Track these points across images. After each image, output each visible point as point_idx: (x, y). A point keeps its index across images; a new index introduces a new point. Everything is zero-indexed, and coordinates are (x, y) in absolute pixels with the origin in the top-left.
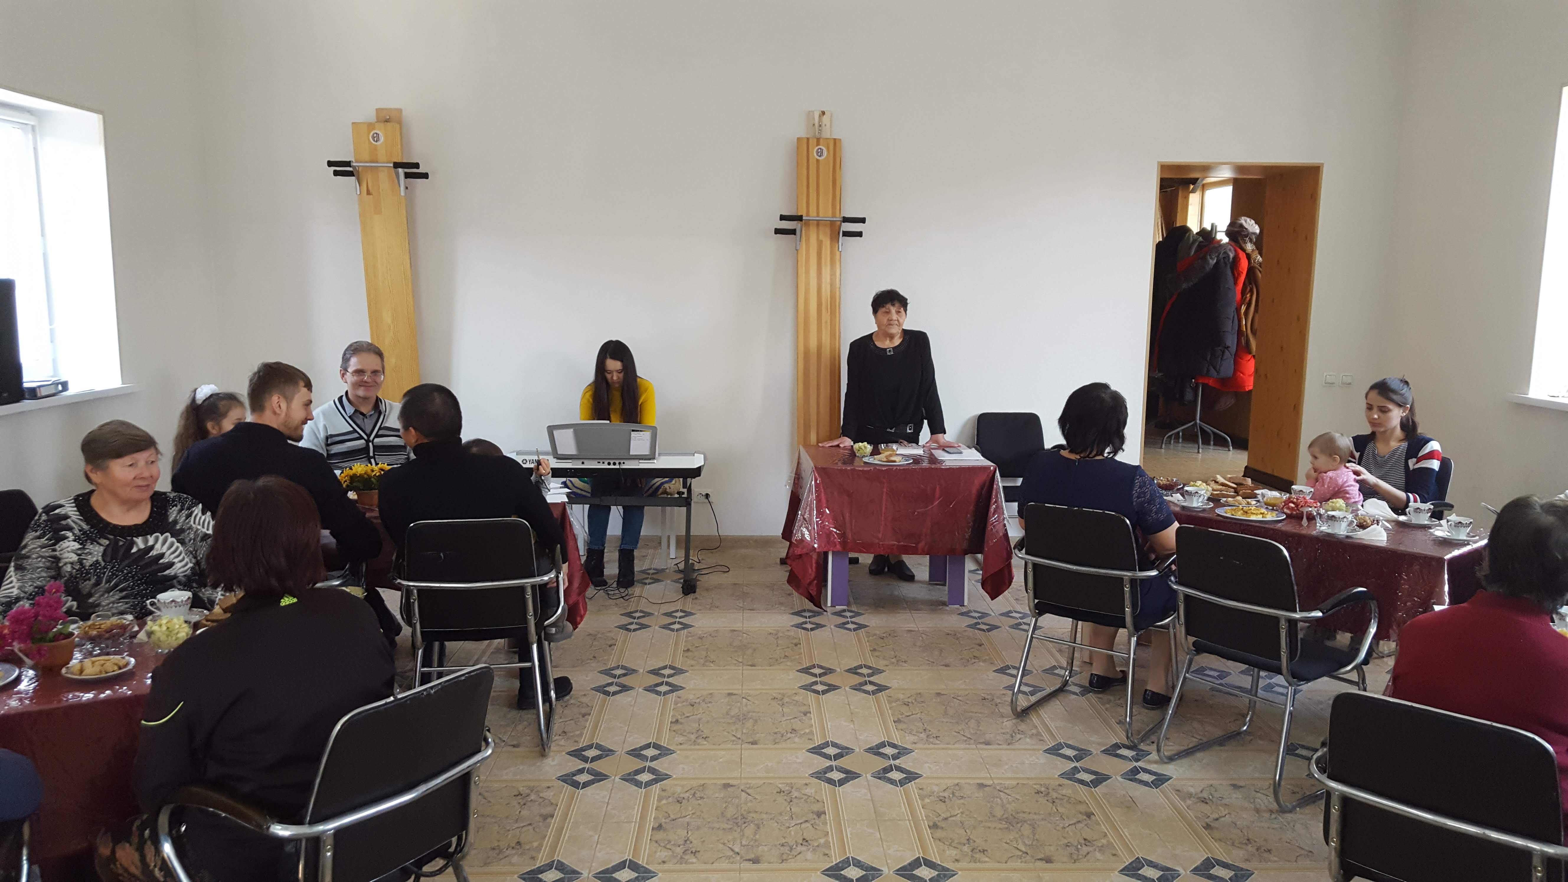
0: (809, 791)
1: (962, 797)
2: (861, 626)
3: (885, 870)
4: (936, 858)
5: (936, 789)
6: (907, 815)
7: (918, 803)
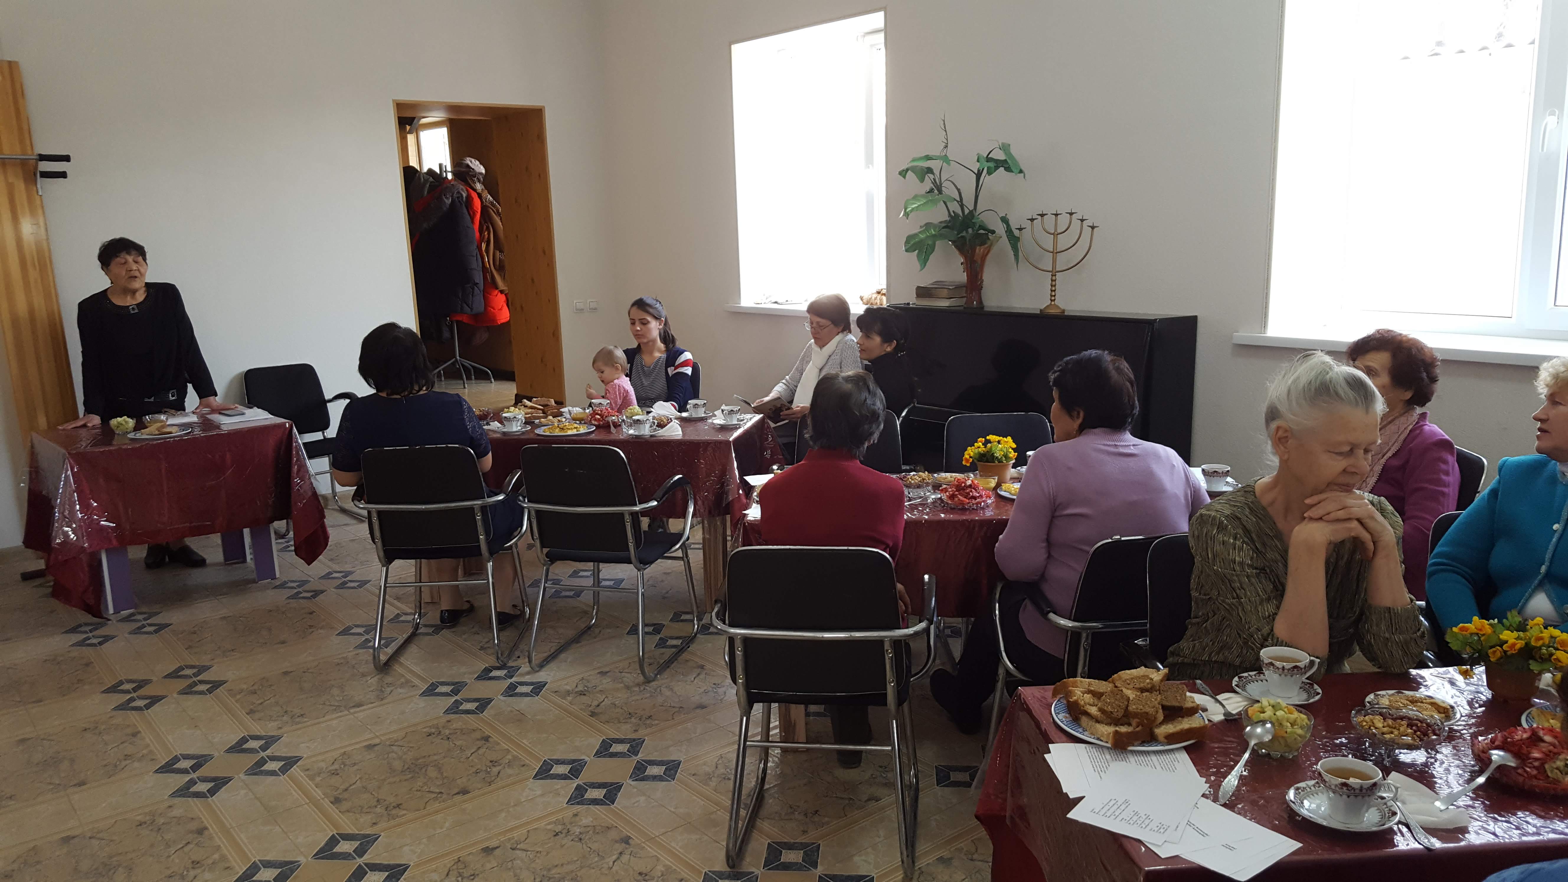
0: (176, 812)
1: (355, 764)
2: (161, 627)
3: (302, 859)
4: (352, 830)
5: (323, 765)
6: (303, 799)
7: (309, 785)
